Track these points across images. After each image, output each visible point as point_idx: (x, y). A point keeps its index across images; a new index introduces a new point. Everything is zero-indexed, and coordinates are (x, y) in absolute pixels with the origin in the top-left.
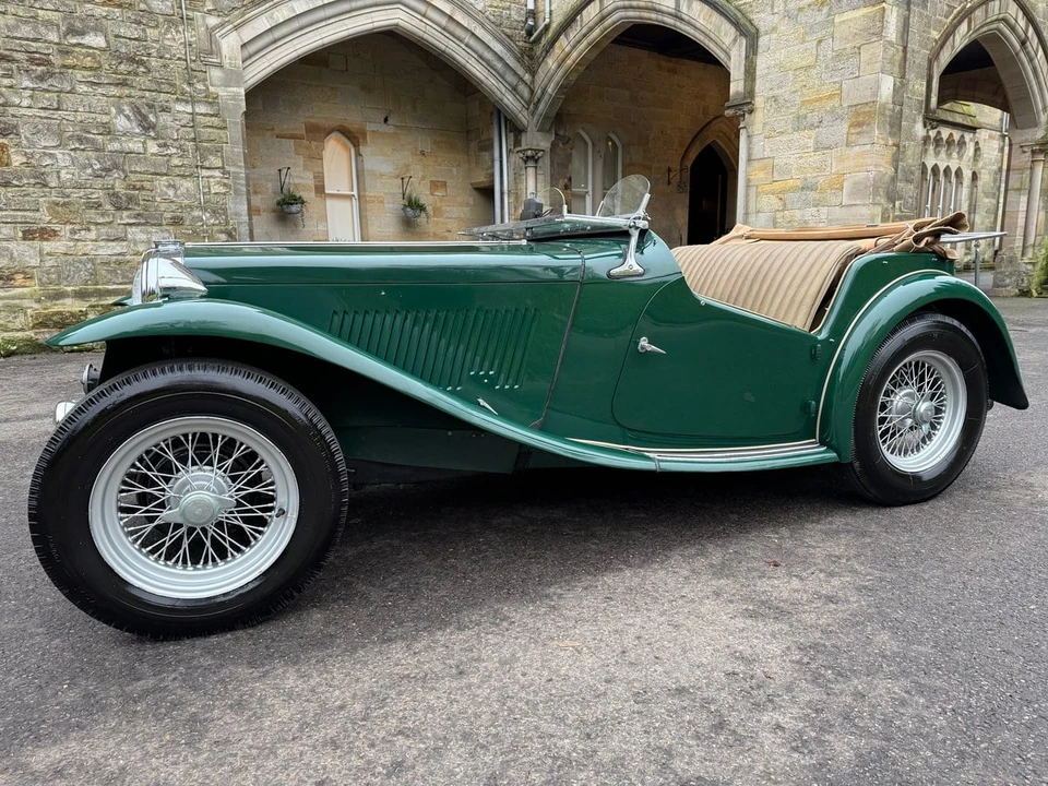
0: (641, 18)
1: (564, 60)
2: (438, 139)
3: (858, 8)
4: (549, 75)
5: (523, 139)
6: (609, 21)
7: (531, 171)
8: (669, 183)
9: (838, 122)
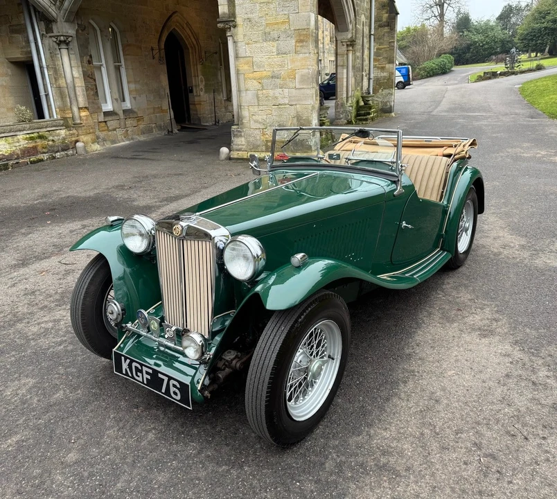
7: (64, 52)
8: (154, 58)
9: (289, 38)
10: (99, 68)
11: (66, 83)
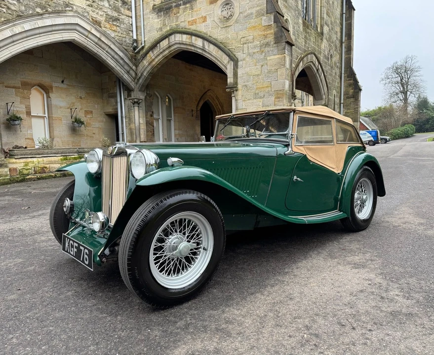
0: (187, 49)
1: (151, 62)
2: (88, 92)
3: (276, 55)
4: (145, 67)
5: (132, 94)
6: (172, 48)
7: (136, 108)
8: (192, 116)
9: (271, 96)
10: (158, 120)
11: (135, 127)
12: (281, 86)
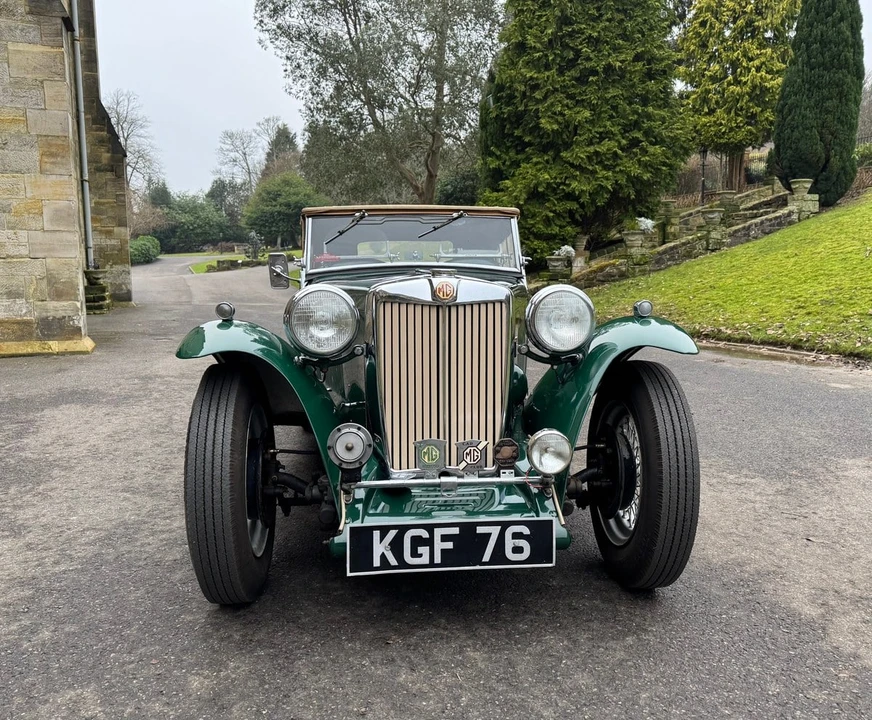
3: (35, 43)
12: (59, 127)
